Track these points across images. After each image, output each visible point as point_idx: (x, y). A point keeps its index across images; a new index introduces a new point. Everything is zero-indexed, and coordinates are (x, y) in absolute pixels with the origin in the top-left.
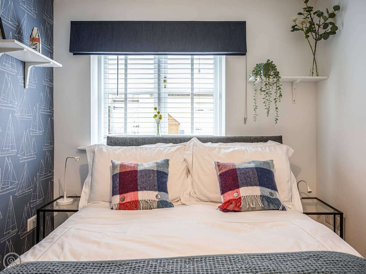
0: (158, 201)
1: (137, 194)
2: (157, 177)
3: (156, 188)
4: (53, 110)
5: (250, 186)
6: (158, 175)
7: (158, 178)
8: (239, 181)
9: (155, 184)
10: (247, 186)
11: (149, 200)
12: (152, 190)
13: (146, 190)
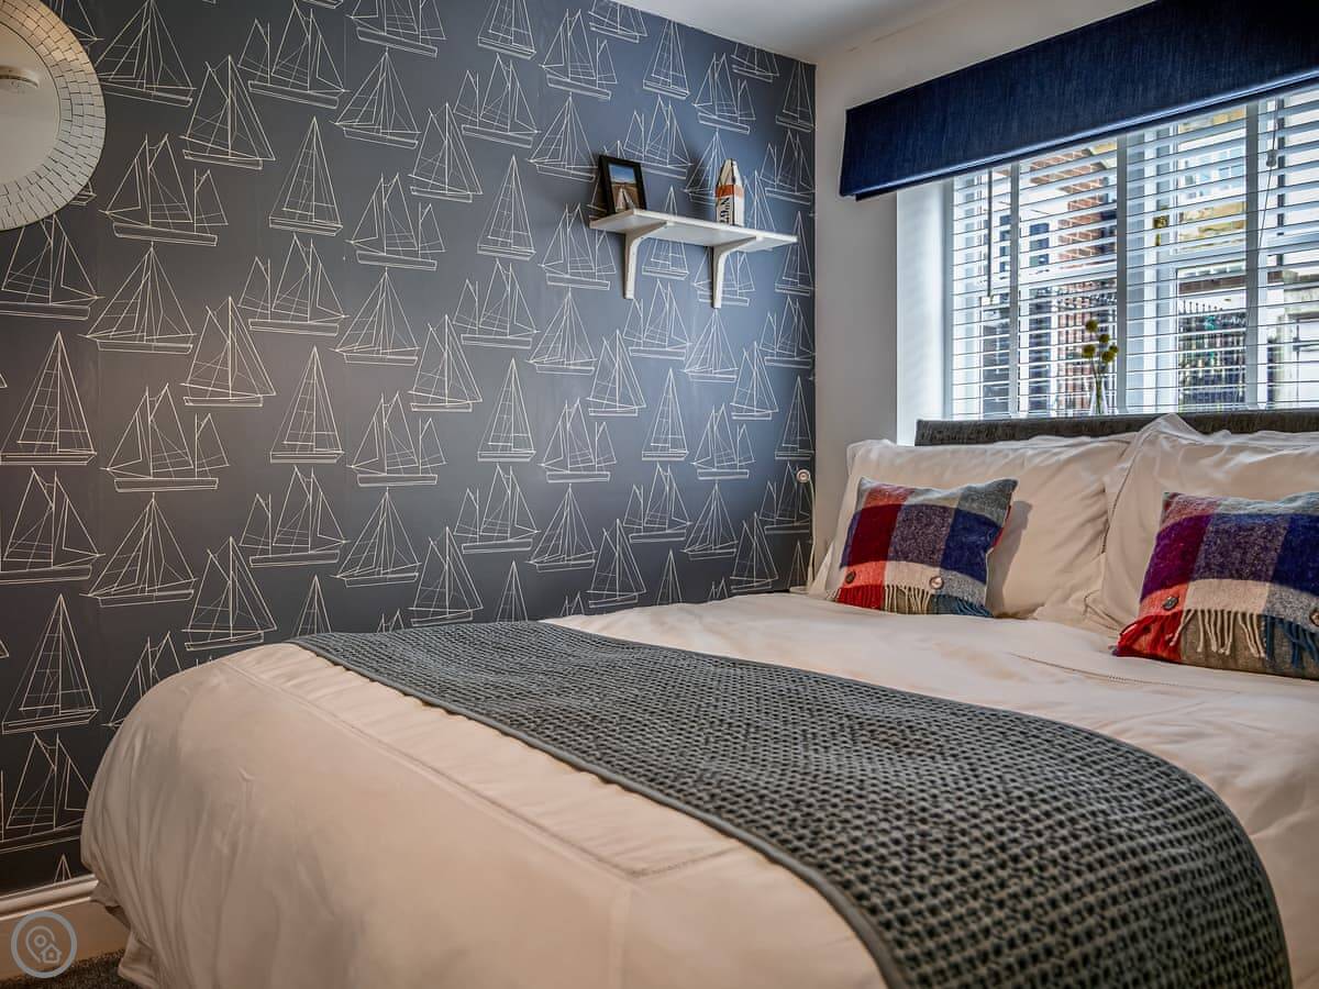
0: (932, 596)
1: (883, 568)
2: (953, 527)
3: (935, 557)
4: (813, 358)
5: (1232, 577)
6: (955, 520)
7: (953, 530)
8: (1202, 555)
9: (938, 547)
10: (1221, 575)
11: (910, 589)
12: (922, 562)
13: (906, 559)
